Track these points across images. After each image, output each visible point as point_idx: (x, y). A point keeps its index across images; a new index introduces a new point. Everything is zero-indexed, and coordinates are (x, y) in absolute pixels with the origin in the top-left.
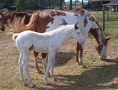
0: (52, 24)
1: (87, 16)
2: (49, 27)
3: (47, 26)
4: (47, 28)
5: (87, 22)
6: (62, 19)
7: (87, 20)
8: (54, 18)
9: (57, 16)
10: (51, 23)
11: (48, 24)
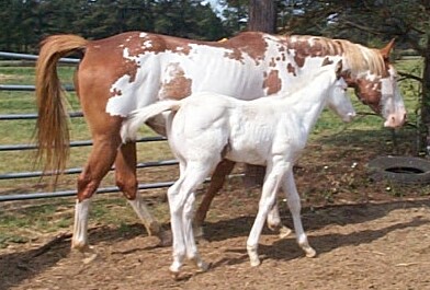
0: (130, 82)
1: (278, 59)
2: (119, 94)
3: (112, 90)
4: (113, 95)
5: (280, 81)
6: (171, 64)
7: (280, 76)
8: (137, 60)
9: (153, 53)
10: (126, 77)
11: (117, 83)
